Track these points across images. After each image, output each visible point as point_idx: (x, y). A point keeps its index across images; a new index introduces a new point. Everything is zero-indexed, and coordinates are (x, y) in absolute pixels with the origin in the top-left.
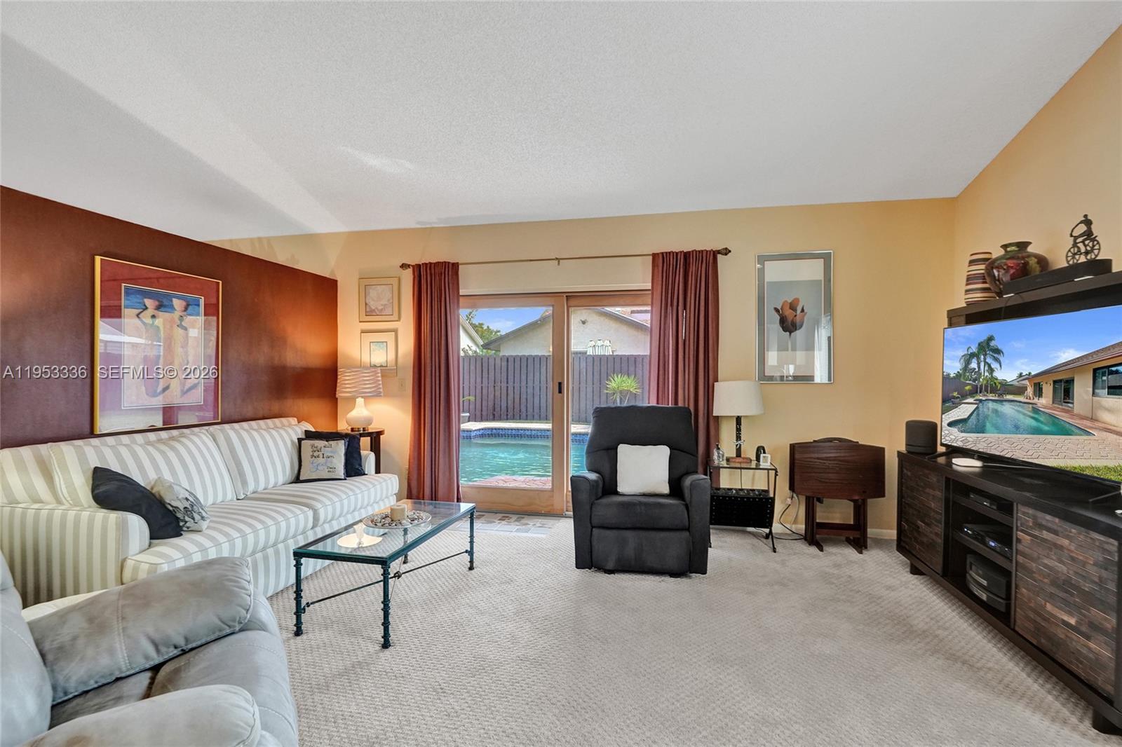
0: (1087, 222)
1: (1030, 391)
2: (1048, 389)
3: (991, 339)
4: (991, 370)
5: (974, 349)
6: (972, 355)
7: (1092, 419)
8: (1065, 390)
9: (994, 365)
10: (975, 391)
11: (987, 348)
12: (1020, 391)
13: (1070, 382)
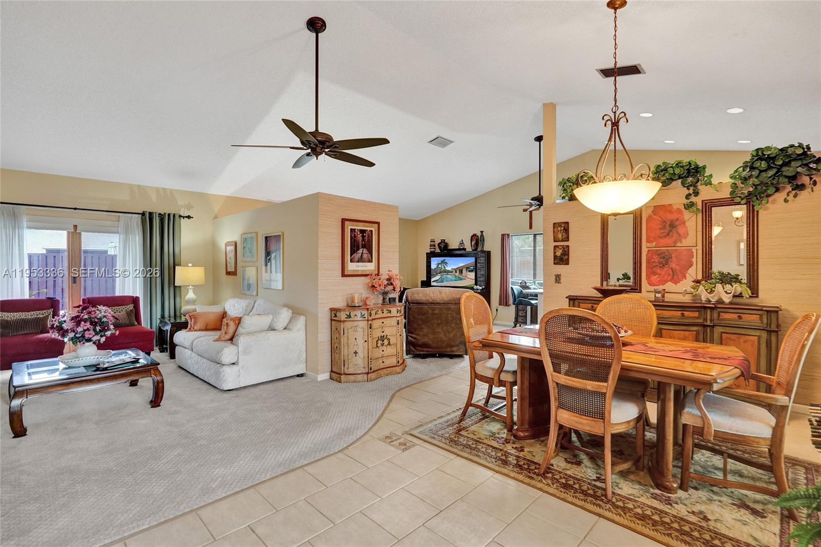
0: (462, 241)
1: (454, 272)
2: (458, 272)
3: (445, 260)
4: (445, 267)
5: (440, 262)
6: (440, 264)
7: (466, 277)
8: (461, 272)
9: (446, 266)
10: (440, 273)
11: (443, 262)
12: (452, 272)
13: (462, 270)
